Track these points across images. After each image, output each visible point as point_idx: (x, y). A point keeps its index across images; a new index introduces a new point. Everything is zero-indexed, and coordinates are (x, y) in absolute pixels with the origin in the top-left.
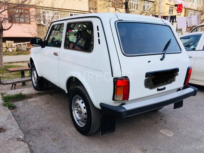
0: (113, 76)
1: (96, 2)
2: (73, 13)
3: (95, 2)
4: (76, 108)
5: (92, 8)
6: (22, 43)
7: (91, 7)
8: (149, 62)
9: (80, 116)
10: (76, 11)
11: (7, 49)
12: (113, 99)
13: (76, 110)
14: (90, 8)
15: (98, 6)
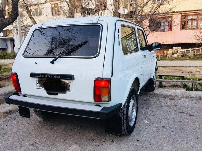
6: (190, 49)
11: (173, 54)
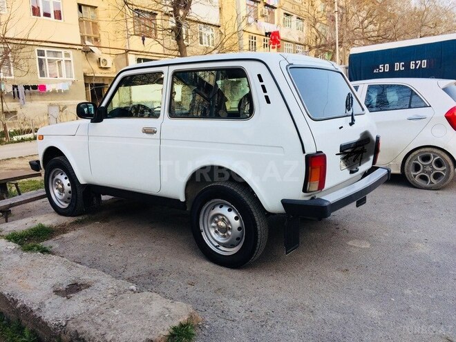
0: (304, 152)
1: (96, 23)
2: (46, 49)
3: (93, 23)
4: (213, 224)
5: (89, 38)
7: (85, 34)
8: (340, 128)
9: (224, 236)
10: (52, 42)
12: (305, 190)
13: (214, 227)
14: (83, 38)
15: (100, 32)
